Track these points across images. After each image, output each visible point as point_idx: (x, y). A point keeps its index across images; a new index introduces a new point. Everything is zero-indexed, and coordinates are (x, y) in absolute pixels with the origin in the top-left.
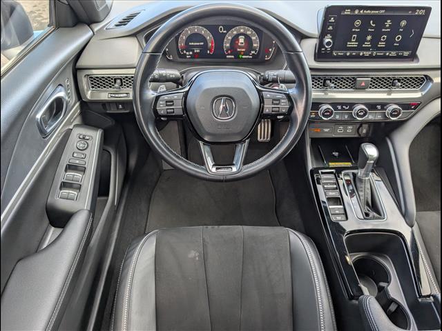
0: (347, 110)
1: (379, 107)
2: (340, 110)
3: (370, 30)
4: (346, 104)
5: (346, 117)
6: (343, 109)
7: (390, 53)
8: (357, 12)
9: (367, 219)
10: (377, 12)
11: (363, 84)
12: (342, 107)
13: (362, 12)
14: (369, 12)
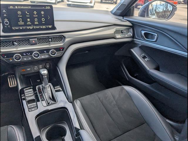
0: (29, 55)
1: (45, 52)
2: (25, 56)
3: (27, 16)
4: (28, 52)
5: (30, 58)
6: (27, 55)
7: (42, 27)
8: (16, 7)
9: (49, 105)
10: (27, 7)
11: (34, 42)
12: (26, 54)
13: (19, 7)
14: (23, 7)
